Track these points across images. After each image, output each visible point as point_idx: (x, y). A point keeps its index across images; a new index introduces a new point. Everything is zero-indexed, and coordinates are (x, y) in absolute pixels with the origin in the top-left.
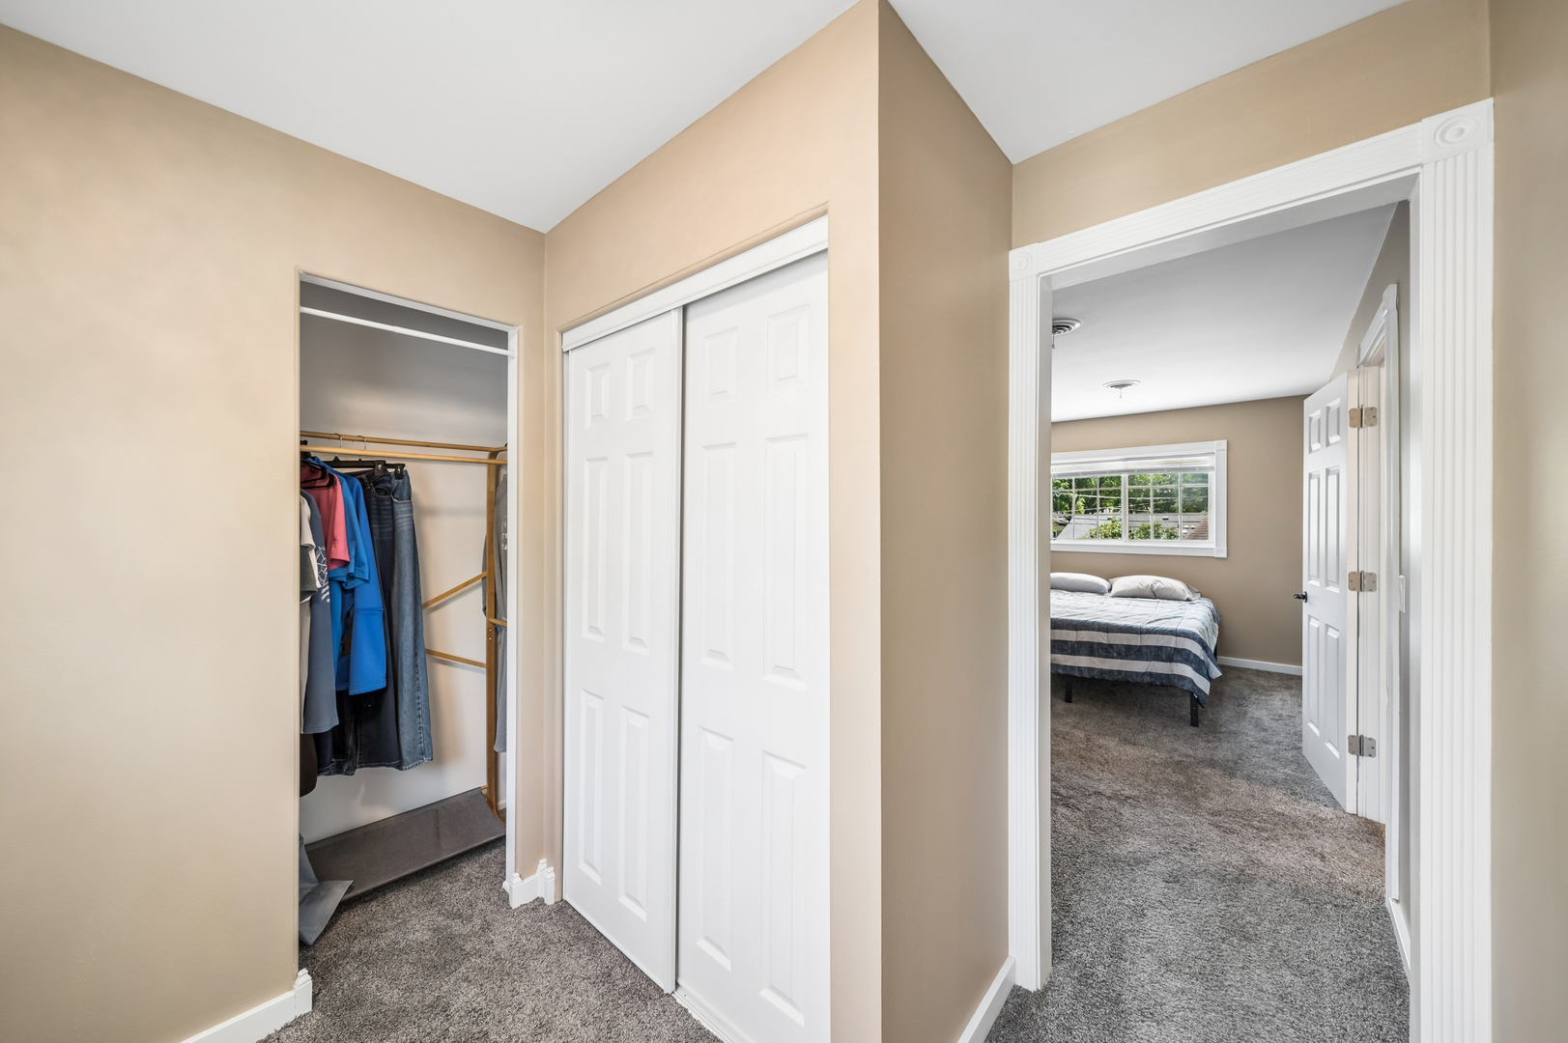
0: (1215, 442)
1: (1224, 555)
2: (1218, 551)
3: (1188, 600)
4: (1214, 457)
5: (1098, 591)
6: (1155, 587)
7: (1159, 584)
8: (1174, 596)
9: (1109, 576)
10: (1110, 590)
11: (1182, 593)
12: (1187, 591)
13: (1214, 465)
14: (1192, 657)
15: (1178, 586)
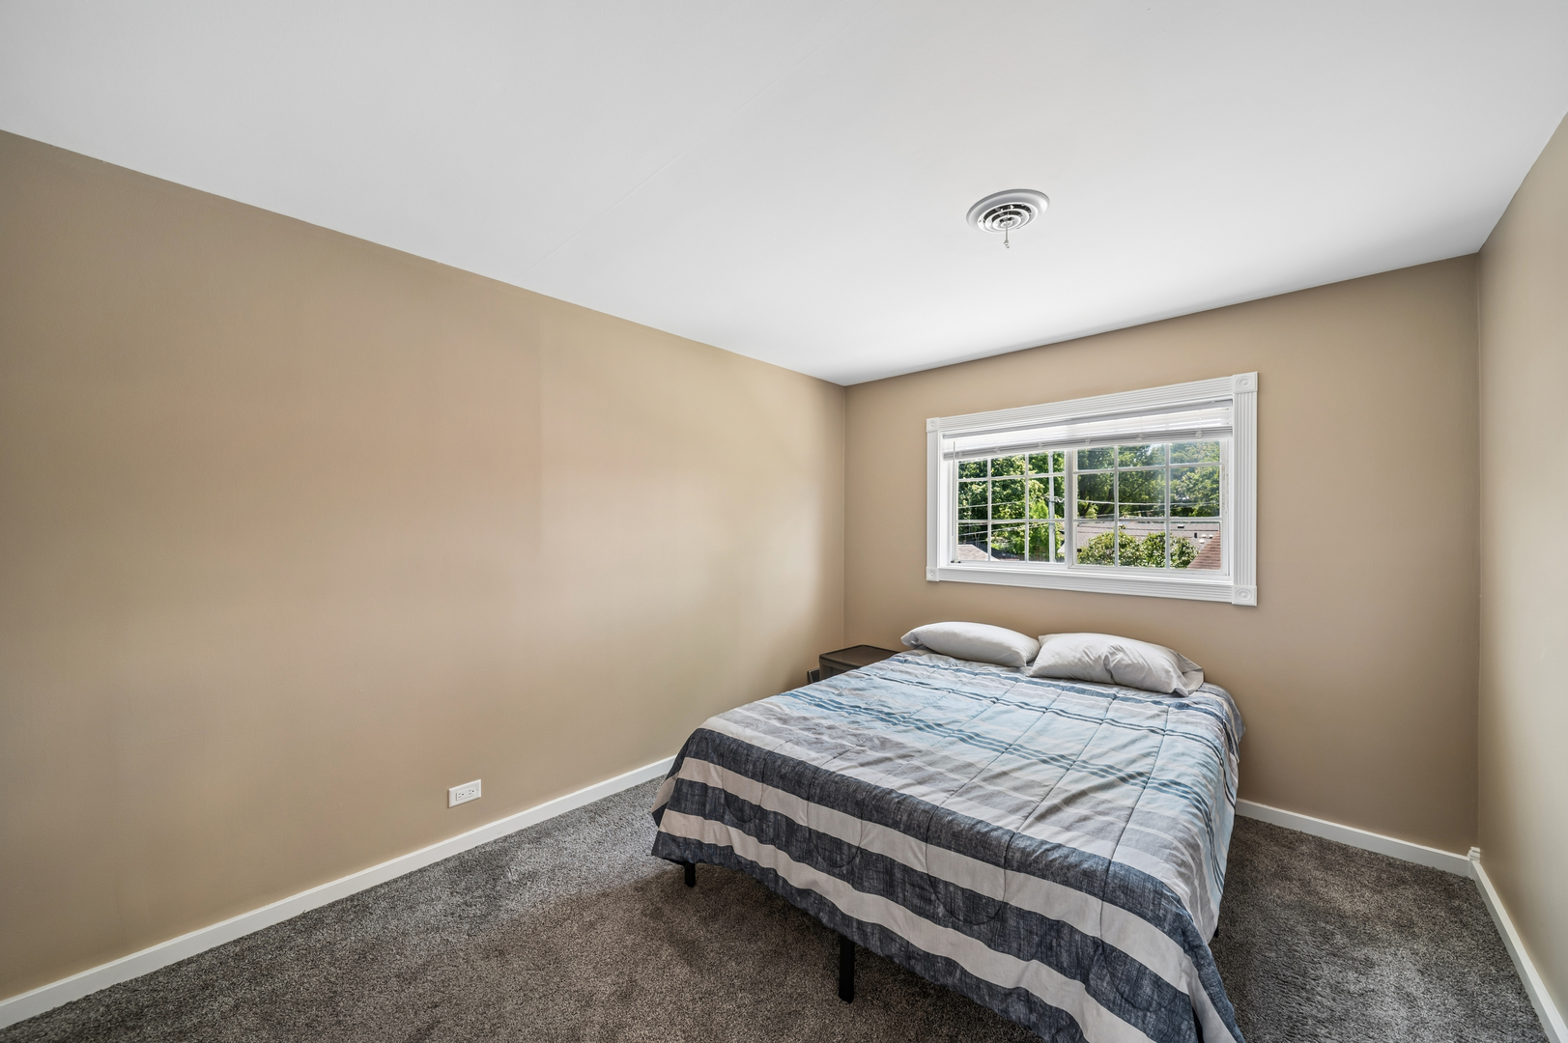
0: (1235, 378)
1: (1251, 600)
2: (1239, 592)
3: (1176, 694)
4: (1232, 409)
5: (1008, 662)
6: (1113, 661)
7: (1120, 656)
8: (1148, 684)
9: (1035, 633)
10: (1031, 662)
11: (1163, 676)
12: (1174, 674)
13: (1232, 423)
14: (1147, 988)
15: (1155, 658)
